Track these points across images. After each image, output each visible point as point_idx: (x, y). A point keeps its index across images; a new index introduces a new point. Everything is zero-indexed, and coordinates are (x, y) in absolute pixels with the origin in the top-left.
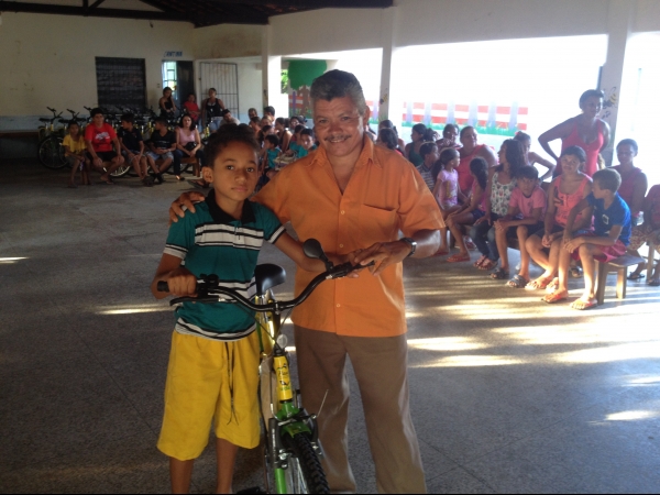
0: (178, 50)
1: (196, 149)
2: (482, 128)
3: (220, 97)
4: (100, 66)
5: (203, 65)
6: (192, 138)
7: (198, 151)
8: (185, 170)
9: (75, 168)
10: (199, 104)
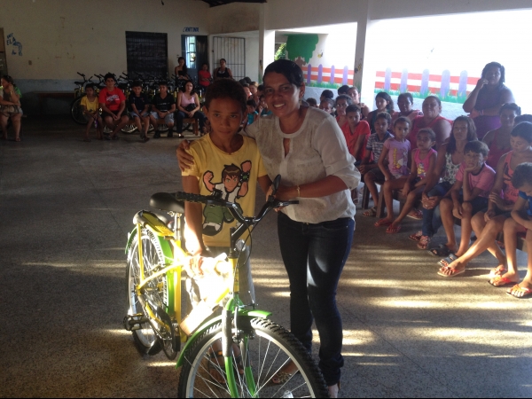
0: (195, 26)
1: (195, 111)
2: (453, 97)
3: (229, 67)
4: (130, 40)
5: (216, 39)
6: (193, 101)
7: (196, 113)
8: (187, 129)
9: (90, 124)
10: (211, 72)
